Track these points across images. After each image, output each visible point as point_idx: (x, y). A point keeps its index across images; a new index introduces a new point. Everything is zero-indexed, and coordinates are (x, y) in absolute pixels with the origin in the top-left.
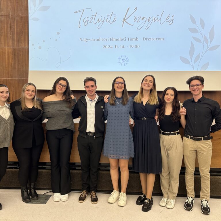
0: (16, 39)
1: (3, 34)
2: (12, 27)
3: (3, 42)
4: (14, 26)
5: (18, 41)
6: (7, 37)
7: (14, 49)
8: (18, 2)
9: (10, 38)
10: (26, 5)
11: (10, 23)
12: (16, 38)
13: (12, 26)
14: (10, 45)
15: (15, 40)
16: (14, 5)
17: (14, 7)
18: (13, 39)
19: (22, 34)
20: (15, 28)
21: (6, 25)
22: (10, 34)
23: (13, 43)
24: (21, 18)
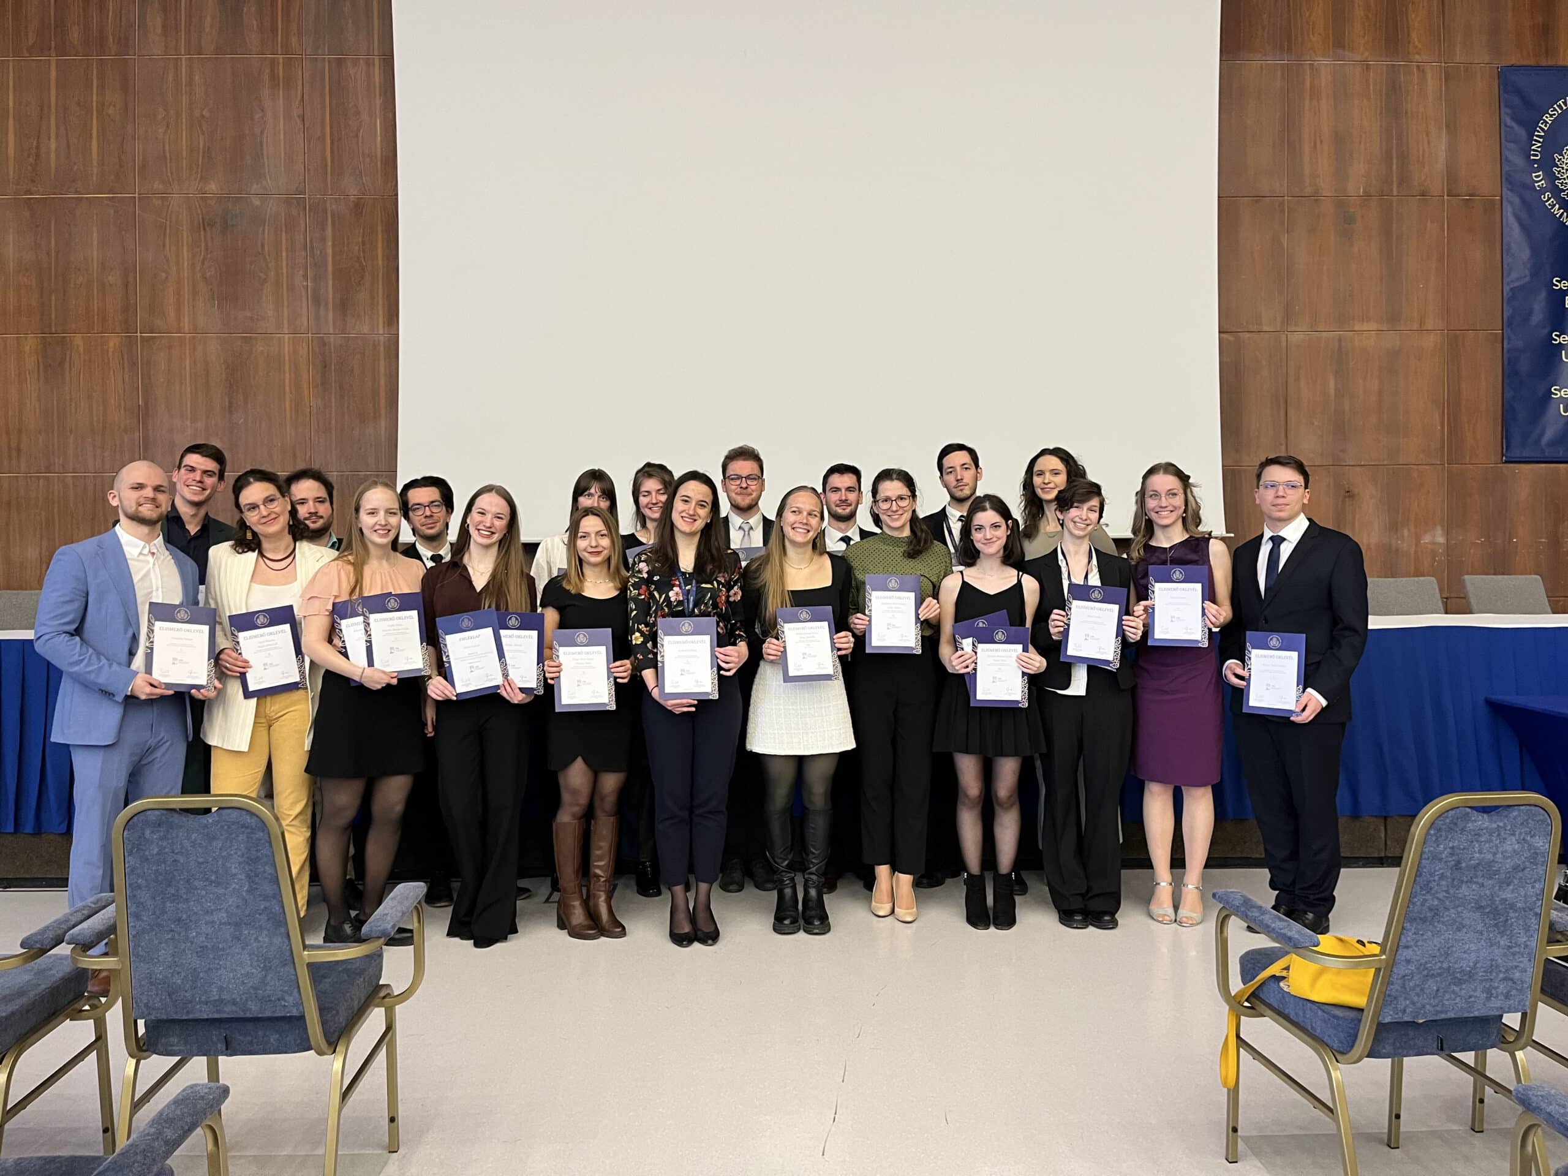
0: (333, 298)
1: (272, 274)
2: (312, 248)
3: (270, 313)
4: (323, 239)
5: (344, 306)
6: (291, 288)
7: (323, 343)
8: (340, 139)
9: (304, 293)
10: (379, 150)
11: (303, 225)
12: (331, 296)
13: (311, 241)
14: (305, 323)
15: (327, 304)
16: (324, 150)
17: (324, 159)
18: (317, 300)
19: (362, 277)
20: (330, 251)
21: (284, 237)
22: (305, 277)
23: (317, 317)
24: (358, 207)
